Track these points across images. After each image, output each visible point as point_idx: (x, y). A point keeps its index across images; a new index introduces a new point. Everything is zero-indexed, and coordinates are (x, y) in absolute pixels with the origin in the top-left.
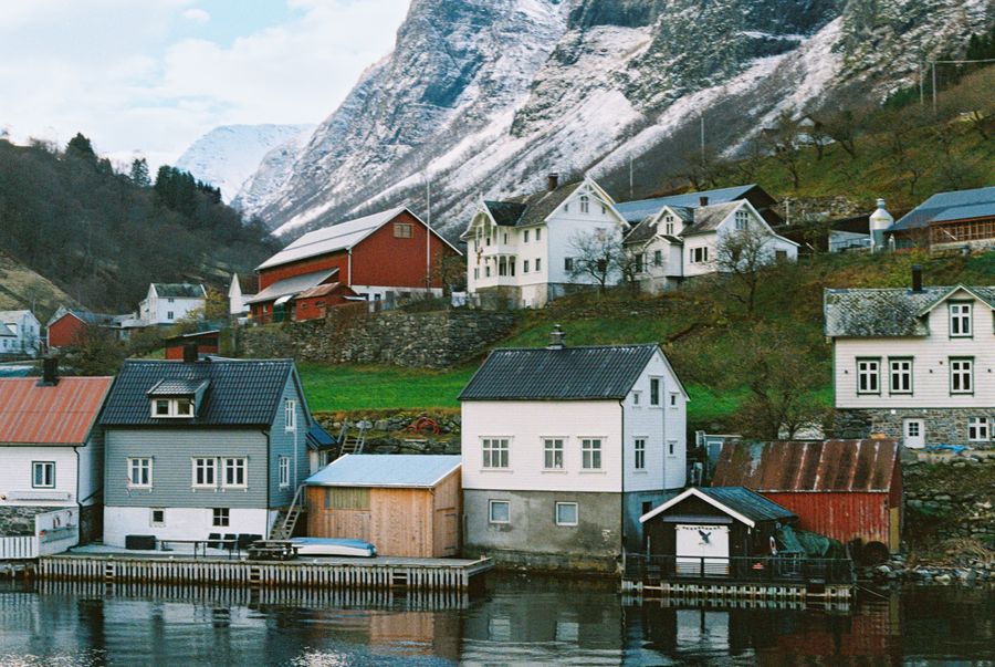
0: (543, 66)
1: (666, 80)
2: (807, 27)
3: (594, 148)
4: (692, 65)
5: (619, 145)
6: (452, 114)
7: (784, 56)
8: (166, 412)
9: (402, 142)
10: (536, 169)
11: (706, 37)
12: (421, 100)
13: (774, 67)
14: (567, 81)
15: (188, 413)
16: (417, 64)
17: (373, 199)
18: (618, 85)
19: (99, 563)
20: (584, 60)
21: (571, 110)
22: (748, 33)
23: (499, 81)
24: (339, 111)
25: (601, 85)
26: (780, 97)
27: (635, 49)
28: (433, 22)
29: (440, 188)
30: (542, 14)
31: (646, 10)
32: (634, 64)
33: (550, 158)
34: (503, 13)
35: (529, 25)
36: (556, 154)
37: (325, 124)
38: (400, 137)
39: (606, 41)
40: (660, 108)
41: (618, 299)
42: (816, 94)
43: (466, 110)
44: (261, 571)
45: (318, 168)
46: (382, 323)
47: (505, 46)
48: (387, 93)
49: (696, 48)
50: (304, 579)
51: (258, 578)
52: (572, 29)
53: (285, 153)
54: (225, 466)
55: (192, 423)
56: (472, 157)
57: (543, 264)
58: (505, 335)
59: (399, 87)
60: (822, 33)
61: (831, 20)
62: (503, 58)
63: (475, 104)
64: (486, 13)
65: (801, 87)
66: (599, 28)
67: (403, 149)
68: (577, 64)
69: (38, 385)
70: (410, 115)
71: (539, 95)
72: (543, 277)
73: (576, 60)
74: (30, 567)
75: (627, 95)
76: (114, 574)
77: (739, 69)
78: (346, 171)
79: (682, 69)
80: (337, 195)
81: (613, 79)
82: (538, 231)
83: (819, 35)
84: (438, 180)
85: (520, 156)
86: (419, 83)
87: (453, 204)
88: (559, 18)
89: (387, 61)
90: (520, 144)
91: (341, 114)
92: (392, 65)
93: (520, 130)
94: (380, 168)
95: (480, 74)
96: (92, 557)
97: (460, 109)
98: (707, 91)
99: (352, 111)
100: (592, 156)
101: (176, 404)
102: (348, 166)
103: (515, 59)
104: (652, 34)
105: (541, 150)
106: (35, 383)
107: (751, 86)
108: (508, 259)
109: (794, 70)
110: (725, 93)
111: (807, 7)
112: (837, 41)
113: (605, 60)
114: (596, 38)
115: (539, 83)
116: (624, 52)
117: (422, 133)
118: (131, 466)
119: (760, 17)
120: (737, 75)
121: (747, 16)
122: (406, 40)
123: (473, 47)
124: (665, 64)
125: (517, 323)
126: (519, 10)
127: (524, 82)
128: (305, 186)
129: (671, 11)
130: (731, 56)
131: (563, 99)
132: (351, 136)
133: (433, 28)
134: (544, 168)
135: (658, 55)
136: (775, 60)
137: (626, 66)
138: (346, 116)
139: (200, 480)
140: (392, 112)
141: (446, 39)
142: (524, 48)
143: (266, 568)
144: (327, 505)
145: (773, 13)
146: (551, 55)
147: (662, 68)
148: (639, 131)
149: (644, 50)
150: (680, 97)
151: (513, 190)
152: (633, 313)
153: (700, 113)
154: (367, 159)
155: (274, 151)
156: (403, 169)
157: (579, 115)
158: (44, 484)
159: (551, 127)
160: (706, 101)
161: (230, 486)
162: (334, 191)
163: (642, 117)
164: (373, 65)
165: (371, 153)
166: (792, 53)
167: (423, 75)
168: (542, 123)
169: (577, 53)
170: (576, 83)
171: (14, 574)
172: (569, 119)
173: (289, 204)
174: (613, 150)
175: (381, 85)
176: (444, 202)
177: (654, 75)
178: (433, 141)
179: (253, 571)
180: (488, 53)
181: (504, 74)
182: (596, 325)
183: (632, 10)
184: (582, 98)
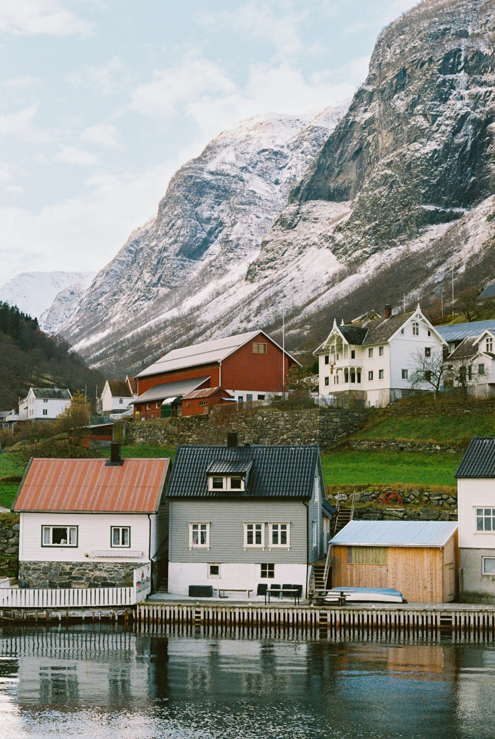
0: (269, 229)
1: (363, 240)
2: (468, 202)
3: (310, 291)
4: (383, 229)
5: (329, 289)
6: (200, 265)
7: (452, 224)
8: (221, 487)
9: (162, 285)
10: (267, 306)
11: (393, 209)
12: (177, 255)
13: (444, 232)
14: (288, 241)
15: (239, 487)
16: (174, 228)
17: (142, 327)
18: (327, 244)
19: (189, 609)
20: (301, 226)
21: (292, 263)
22: (425, 207)
23: (235, 241)
24: (114, 261)
25: (313, 244)
26: (450, 254)
27: (339, 219)
28: (186, 198)
29: (194, 319)
30: (267, 191)
31: (348, 189)
32: (339, 229)
33: (277, 298)
34: (238, 191)
35: (257, 200)
36: (281, 295)
37: (103, 271)
38: (161, 281)
39: (317, 211)
40: (359, 262)
41: (451, 400)
42: (477, 251)
43: (211, 262)
44: (329, 615)
45: (98, 305)
46: (260, 418)
47: (240, 215)
48: (152, 248)
49: (386, 217)
50: (365, 621)
51: (326, 620)
52: (292, 202)
53: (72, 293)
54: (271, 530)
55: (242, 495)
56: (217, 296)
57: (386, 374)
58: (361, 428)
59: (161, 245)
60: (480, 206)
61: (486, 198)
62: (238, 224)
63: (217, 257)
64: (226, 191)
65: (465, 246)
66: (313, 202)
67: (163, 291)
68: (296, 228)
69: (106, 465)
70: (169, 265)
71: (267, 251)
72: (386, 384)
73: (295, 226)
74: (129, 612)
75: (333, 252)
76: (202, 618)
77: (418, 233)
78: (120, 307)
79: (375, 233)
80: (114, 324)
81: (323, 240)
82: (381, 349)
83: (478, 209)
84: (192, 314)
85: (255, 296)
86: (176, 242)
87: (204, 331)
88: (280, 195)
89: (150, 226)
90: (254, 287)
91: (115, 264)
92: (155, 229)
93: (254, 277)
94: (146, 304)
95: (221, 236)
96: (183, 604)
97: (207, 261)
98: (394, 249)
99: (123, 262)
100: (309, 297)
101: (229, 480)
102: (122, 303)
103: (248, 224)
104: (351, 207)
105: (270, 292)
106: (104, 463)
107: (427, 245)
108: (356, 370)
109: (460, 234)
110: (408, 250)
111: (468, 188)
112: (491, 213)
113: (318, 225)
114: (310, 210)
115: (268, 242)
116: (331, 220)
117: (178, 279)
118: (191, 530)
119: (434, 194)
120: (417, 238)
121: (423, 194)
122: (166, 210)
123: (216, 216)
124: (363, 229)
125: (369, 418)
126: (250, 189)
127: (254, 241)
128: (88, 318)
129: (367, 190)
130: (412, 223)
131: (286, 255)
132: (123, 281)
133: (186, 202)
134: (273, 305)
135: (357, 222)
136: (444, 227)
137: (333, 231)
138: (120, 266)
139: (250, 542)
140: (156, 263)
141: (196, 209)
142: (254, 217)
143: (333, 612)
144: (349, 561)
145: (443, 192)
146: (277, 222)
147: (361, 232)
148: (344, 278)
149: (346, 219)
150: (374, 253)
151: (249, 321)
152: (465, 411)
153: (389, 266)
154: (136, 298)
155: (64, 291)
156: (163, 305)
157: (298, 266)
158: (121, 545)
159: (277, 275)
160: (394, 256)
161: (275, 546)
162: (112, 321)
163: (346, 268)
164: (139, 228)
165: (139, 293)
166: (458, 221)
167: (178, 236)
168: (268, 272)
169: (296, 221)
170: (295, 243)
171: (116, 618)
172: (290, 270)
173: (77, 330)
174: (324, 293)
175: (147, 243)
176: (197, 330)
177: (354, 237)
178: (186, 285)
179: (321, 615)
180: (227, 220)
181: (239, 236)
182: (437, 421)
183: (337, 190)
184: (300, 254)
